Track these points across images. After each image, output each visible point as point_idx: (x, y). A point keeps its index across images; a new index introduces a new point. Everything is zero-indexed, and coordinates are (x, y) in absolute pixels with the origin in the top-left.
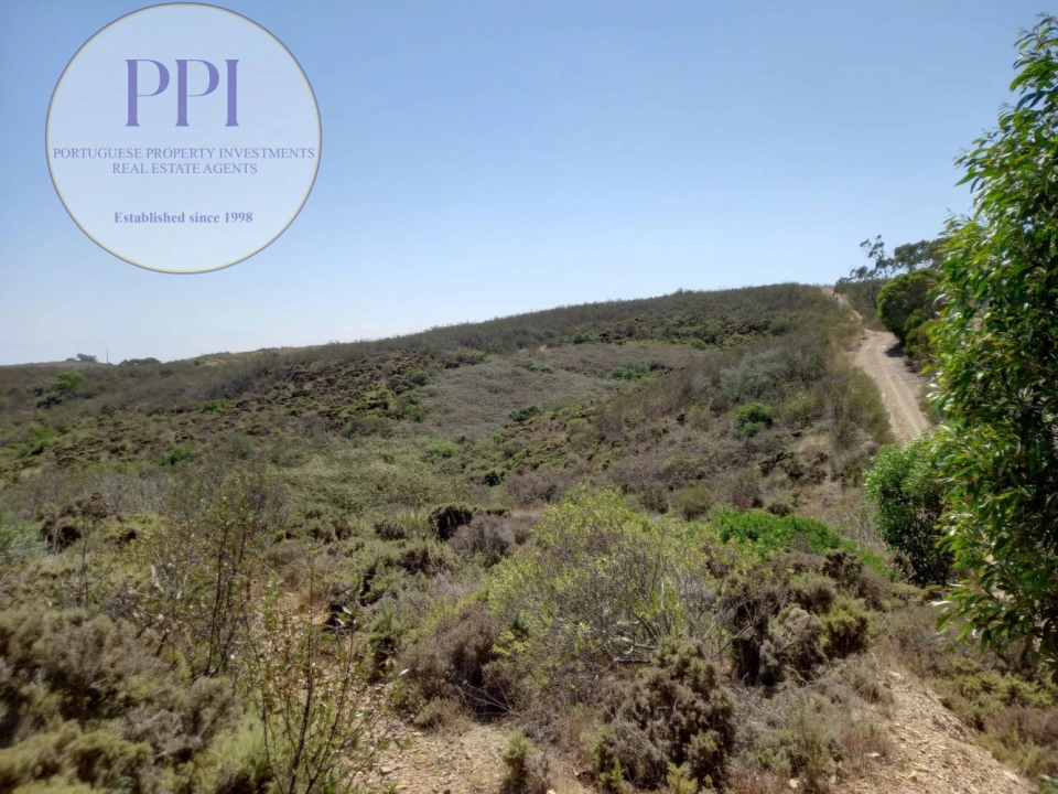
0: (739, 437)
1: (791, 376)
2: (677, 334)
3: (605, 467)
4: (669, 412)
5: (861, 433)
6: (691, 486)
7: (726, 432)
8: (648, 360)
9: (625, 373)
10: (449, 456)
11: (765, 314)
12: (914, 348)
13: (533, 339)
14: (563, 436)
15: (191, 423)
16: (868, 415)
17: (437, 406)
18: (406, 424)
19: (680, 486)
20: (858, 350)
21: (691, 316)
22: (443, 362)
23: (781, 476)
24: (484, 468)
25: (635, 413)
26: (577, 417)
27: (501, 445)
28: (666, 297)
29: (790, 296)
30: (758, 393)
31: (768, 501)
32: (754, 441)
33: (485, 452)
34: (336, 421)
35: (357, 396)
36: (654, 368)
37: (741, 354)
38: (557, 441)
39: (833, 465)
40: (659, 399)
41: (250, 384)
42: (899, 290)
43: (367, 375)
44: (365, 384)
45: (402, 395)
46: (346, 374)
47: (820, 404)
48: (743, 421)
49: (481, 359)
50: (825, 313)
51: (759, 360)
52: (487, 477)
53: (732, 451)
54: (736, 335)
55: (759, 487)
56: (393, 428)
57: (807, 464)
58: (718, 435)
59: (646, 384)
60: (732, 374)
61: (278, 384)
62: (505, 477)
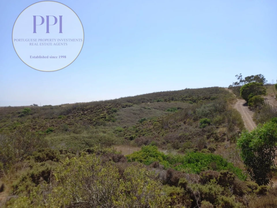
0: (200, 128)
1: (215, 111)
2: (185, 100)
3: (163, 136)
4: (182, 120)
5: (236, 127)
6: (186, 141)
7: (197, 126)
8: (177, 106)
9: (171, 110)
10: (121, 132)
11: (209, 95)
12: (251, 103)
13: (146, 101)
14: (152, 127)
15: (54, 122)
16: (238, 122)
17: (119, 118)
18: (110, 123)
19: (183, 142)
20: (235, 104)
21: (189, 95)
22: (122, 106)
23: (212, 139)
24: (130, 135)
25: (172, 120)
26: (156, 121)
27: (135, 129)
28: (182, 90)
29: (216, 90)
30: (206, 115)
31: (208, 147)
32: (205, 129)
33: (131, 131)
34: (92, 121)
35: (98, 115)
36: (178, 108)
37: (202, 105)
38: (150, 128)
39: (227, 136)
40: (179, 117)
41: (71, 111)
42: (246, 88)
43: (101, 109)
44: (101, 112)
45: (110, 115)
46: (96, 109)
47: (224, 118)
48: (202, 123)
49: (132, 106)
50: (225, 94)
51: (207, 107)
52: (130, 138)
53: (198, 132)
54: (201, 100)
55: (206, 142)
56: (107, 124)
57: (220, 136)
58: (195, 127)
59: (176, 113)
60: (199, 110)
61: (78, 111)
62: (135, 138)
